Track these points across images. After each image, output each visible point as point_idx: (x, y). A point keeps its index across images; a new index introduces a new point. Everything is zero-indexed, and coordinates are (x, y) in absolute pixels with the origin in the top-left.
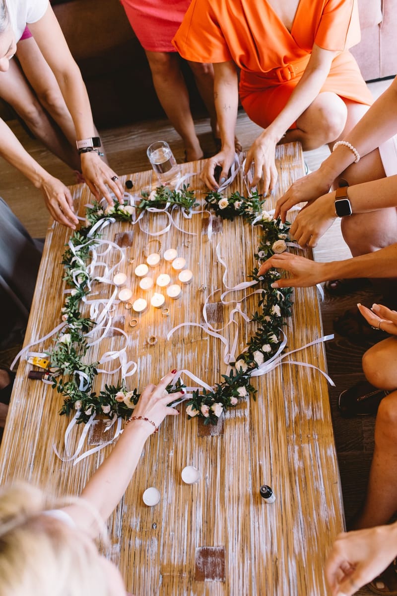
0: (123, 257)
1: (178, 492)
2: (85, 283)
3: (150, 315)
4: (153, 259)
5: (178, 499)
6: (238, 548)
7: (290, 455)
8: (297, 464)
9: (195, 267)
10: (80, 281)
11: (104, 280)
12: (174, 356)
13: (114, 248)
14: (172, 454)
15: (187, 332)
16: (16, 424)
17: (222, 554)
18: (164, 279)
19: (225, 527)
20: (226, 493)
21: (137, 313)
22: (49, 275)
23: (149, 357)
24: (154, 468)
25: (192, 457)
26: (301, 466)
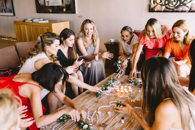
0: (120, 85)
1: (105, 115)
2: (110, 84)
3: (119, 93)
4: (126, 87)
5: (104, 115)
6: (111, 126)
7: (132, 120)
8: (132, 121)
9: (133, 91)
10: (109, 83)
11: (114, 86)
12: (119, 99)
13: (119, 83)
14: (108, 110)
15: (125, 98)
16: (82, 95)
17: (107, 125)
18: (126, 90)
19: (110, 123)
20: (114, 119)
21: (117, 92)
22: (104, 81)
23: (114, 98)
24: (103, 110)
25: (112, 112)
26: (133, 122)
